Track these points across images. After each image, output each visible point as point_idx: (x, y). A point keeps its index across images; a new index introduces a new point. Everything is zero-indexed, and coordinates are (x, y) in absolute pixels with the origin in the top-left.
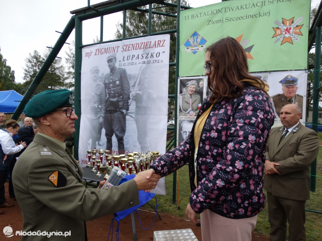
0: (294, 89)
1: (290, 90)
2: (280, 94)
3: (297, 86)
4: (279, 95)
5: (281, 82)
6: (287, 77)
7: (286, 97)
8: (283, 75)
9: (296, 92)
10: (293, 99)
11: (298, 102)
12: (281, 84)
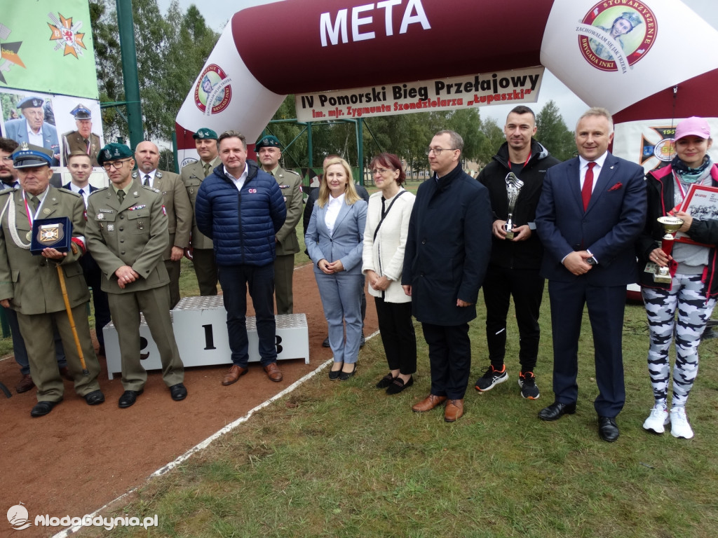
0: (89, 125)
1: (85, 126)
2: (75, 130)
3: (92, 121)
4: (73, 133)
5: (72, 113)
6: (79, 106)
7: (81, 136)
8: (74, 104)
9: (90, 129)
10: (89, 140)
11: (95, 144)
12: (73, 116)
